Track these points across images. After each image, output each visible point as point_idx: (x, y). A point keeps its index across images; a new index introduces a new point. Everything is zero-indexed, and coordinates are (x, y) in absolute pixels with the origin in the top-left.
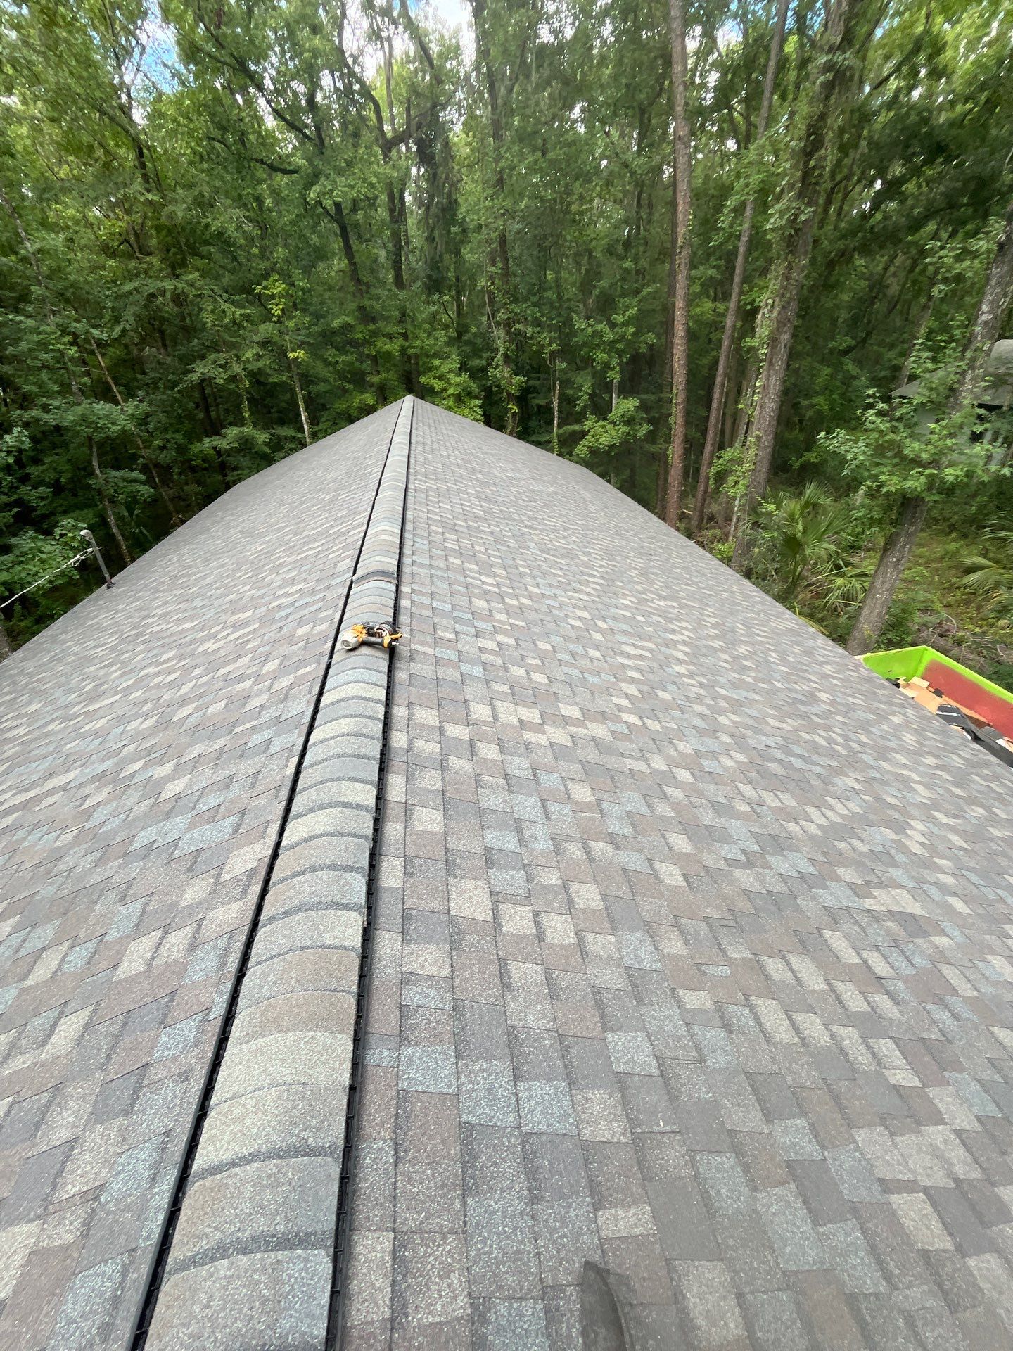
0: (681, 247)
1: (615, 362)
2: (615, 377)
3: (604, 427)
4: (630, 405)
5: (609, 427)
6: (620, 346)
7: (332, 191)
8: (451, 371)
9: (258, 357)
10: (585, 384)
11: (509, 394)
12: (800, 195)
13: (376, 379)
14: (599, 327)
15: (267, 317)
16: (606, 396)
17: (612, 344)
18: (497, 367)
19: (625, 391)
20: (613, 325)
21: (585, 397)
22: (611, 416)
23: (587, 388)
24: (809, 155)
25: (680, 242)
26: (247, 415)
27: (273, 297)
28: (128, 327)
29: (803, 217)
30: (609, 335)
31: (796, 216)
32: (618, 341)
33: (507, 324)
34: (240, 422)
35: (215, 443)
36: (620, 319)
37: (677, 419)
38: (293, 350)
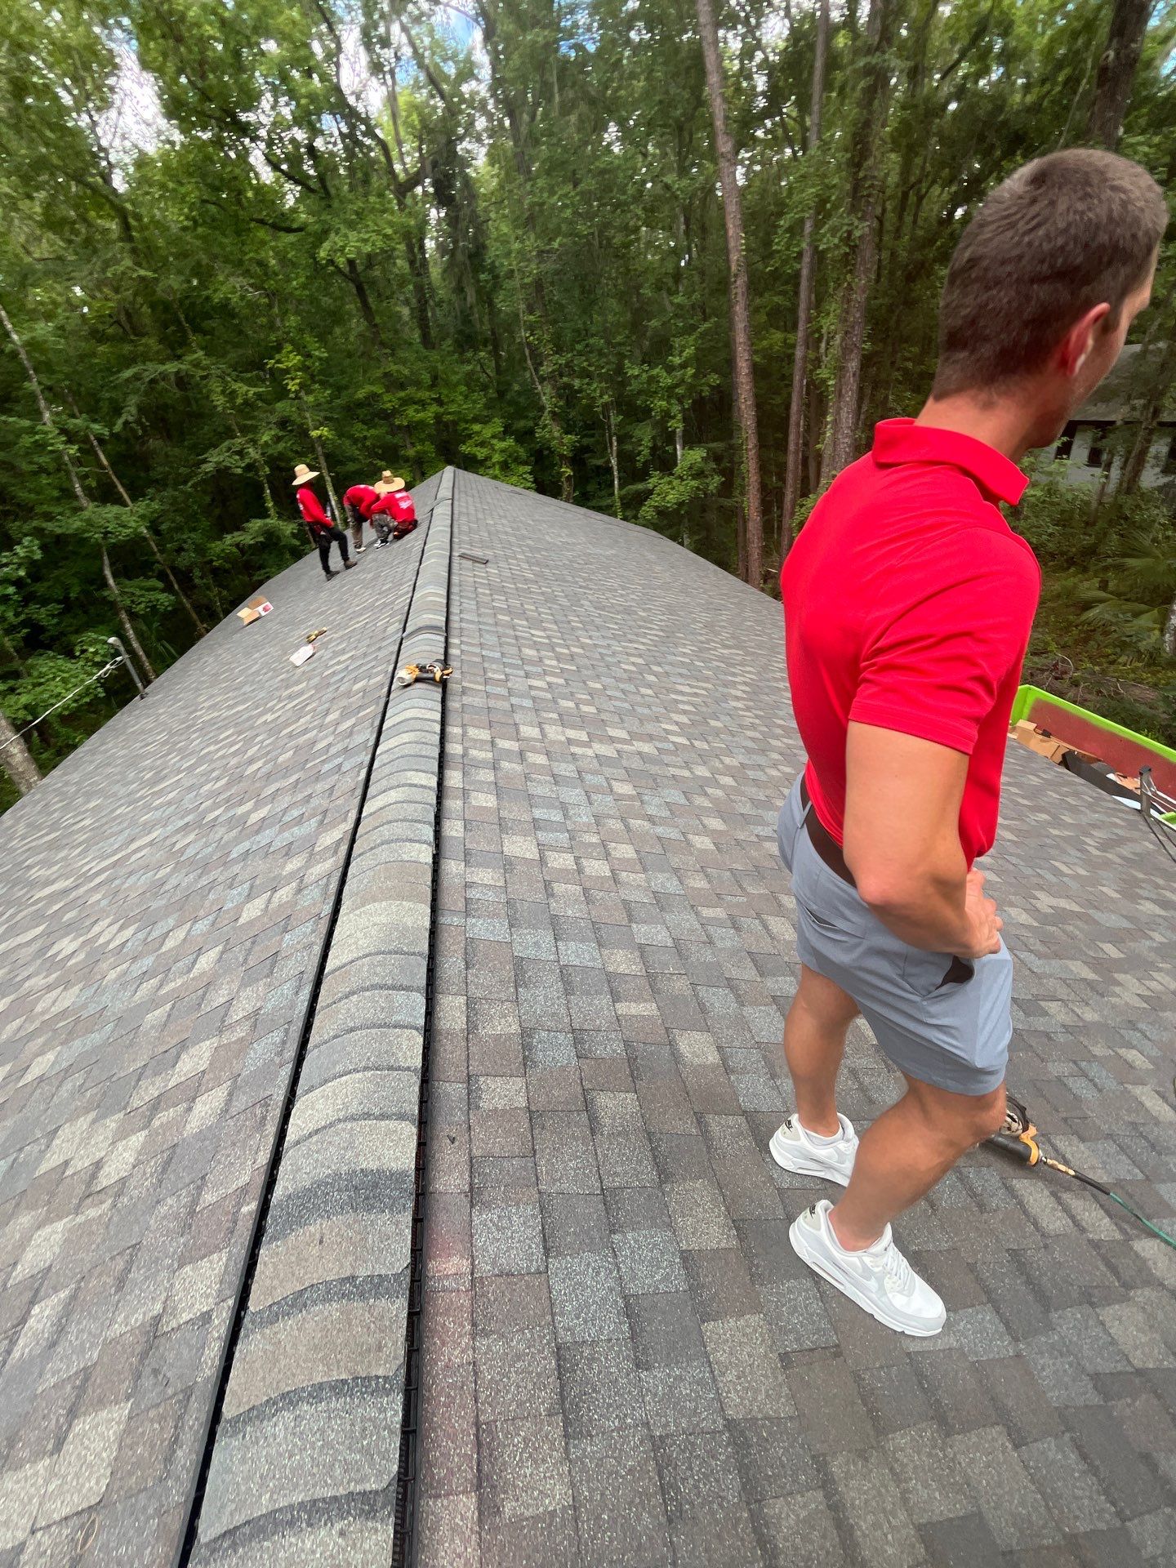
0: (736, 276)
1: (676, 409)
2: (677, 425)
3: (670, 483)
4: (697, 455)
5: (676, 482)
6: (680, 391)
7: (344, 247)
8: (493, 437)
9: (278, 439)
10: (645, 435)
11: (562, 456)
12: (853, 209)
13: (411, 452)
14: (655, 372)
15: (283, 393)
16: (669, 449)
17: (670, 389)
18: (545, 426)
19: (690, 442)
20: (670, 369)
21: (646, 452)
22: (677, 470)
23: (647, 442)
24: (859, 166)
25: (734, 268)
26: (270, 504)
27: (287, 371)
28: (131, 419)
29: (857, 233)
30: (667, 380)
31: (850, 233)
32: (677, 386)
33: (551, 377)
34: (263, 514)
35: (238, 539)
36: (677, 360)
37: (750, 465)
38: (317, 428)
